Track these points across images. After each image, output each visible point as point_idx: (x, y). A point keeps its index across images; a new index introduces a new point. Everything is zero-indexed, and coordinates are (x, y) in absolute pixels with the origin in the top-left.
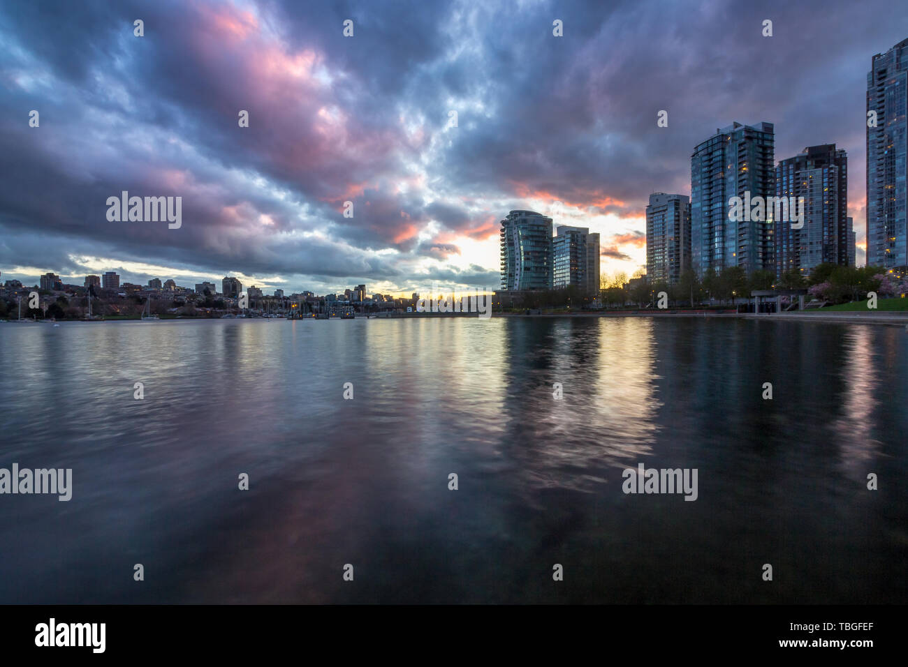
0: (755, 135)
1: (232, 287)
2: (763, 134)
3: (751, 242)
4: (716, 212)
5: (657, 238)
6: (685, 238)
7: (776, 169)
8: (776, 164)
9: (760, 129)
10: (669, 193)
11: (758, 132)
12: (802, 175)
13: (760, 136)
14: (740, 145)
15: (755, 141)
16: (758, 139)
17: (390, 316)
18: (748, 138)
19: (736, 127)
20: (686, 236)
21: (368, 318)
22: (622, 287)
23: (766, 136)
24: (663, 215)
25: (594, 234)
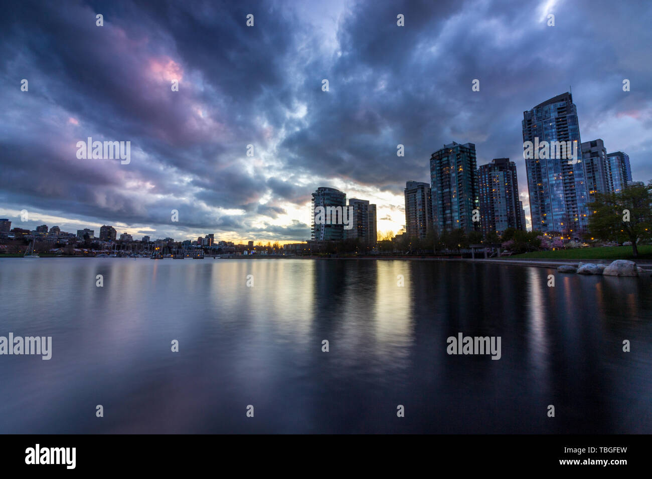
0: (465, 150)
1: (108, 232)
2: (470, 149)
3: (467, 214)
4: (445, 194)
5: (412, 209)
6: (428, 210)
7: (478, 171)
8: (478, 168)
9: (468, 147)
10: (417, 181)
11: (467, 149)
12: (493, 175)
13: (468, 151)
14: (457, 155)
15: (466, 154)
16: (467, 152)
17: (231, 257)
18: (461, 151)
19: (455, 144)
20: (429, 208)
21: (215, 258)
22: (391, 240)
23: (471, 151)
24: (415, 195)
25: (373, 205)
